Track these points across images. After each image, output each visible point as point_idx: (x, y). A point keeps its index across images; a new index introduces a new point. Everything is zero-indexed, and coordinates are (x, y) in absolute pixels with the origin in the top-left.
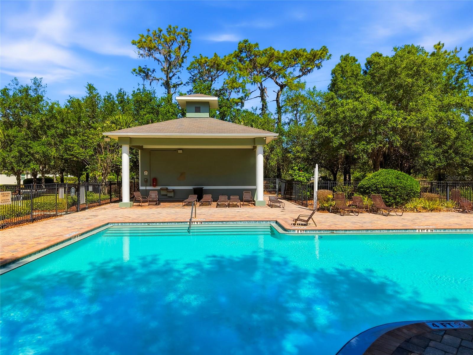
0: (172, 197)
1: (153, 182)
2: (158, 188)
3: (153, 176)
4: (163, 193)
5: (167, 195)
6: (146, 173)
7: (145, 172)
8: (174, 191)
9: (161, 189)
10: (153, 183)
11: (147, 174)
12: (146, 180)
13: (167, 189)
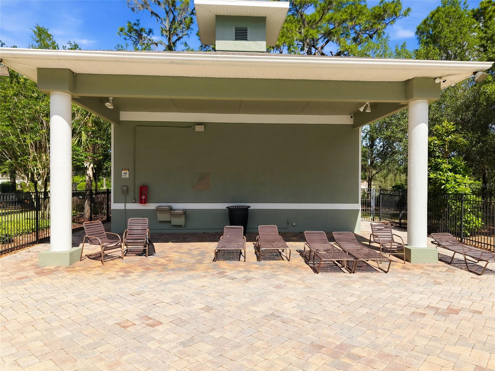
0: (180, 226)
1: (141, 195)
2: (152, 206)
3: (141, 181)
4: (162, 217)
5: (170, 222)
6: (125, 174)
7: (123, 172)
8: (185, 213)
9: (158, 210)
10: (141, 197)
11: (127, 176)
12: (125, 188)
13: (171, 209)
